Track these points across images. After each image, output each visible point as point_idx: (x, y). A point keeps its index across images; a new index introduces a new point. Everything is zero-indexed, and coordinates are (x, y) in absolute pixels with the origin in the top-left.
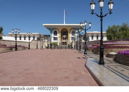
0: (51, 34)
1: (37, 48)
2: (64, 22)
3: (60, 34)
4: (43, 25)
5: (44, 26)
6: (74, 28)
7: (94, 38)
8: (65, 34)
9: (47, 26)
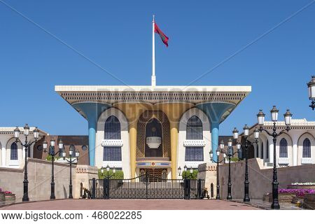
0: (92, 130)
1: (53, 197)
2: (154, 78)
3: (134, 130)
4: (58, 88)
5: (63, 94)
6: (195, 106)
7: (289, 148)
8: (158, 134)
9: (74, 93)
